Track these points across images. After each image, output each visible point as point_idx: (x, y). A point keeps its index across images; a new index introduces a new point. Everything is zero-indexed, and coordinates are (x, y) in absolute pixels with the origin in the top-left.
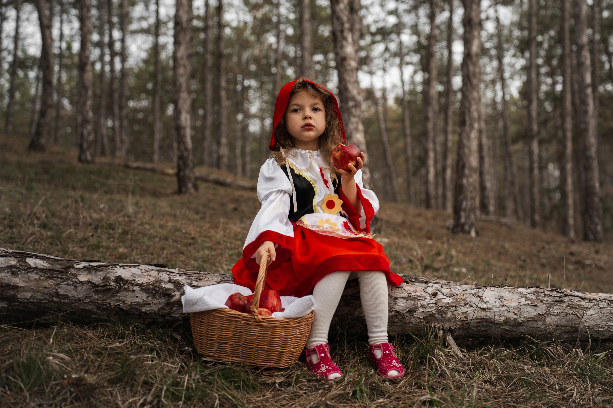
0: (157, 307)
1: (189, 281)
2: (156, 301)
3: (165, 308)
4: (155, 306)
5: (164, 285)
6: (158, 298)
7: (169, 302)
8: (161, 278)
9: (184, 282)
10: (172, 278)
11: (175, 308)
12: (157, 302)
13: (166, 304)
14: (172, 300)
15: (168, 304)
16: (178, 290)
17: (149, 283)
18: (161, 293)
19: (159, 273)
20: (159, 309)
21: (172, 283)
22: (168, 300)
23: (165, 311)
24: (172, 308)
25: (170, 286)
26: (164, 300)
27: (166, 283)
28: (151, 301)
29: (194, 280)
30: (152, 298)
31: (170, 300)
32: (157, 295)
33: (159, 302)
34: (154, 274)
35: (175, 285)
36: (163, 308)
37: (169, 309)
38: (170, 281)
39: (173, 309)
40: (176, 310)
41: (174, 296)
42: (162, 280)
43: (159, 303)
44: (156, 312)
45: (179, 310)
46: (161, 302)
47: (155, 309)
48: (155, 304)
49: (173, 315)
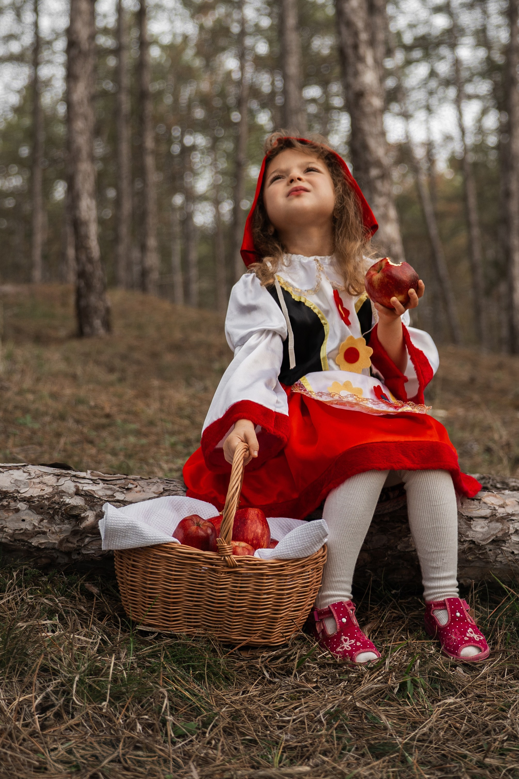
0: (58, 537)
1: (109, 493)
2: (55, 528)
3: (71, 539)
4: (54, 536)
5: (67, 500)
6: (58, 521)
7: (77, 528)
8: (63, 488)
9: (101, 493)
10: (81, 488)
11: (87, 540)
12: (58, 530)
13: (72, 532)
14: (83, 525)
15: (75, 533)
16: (92, 508)
17: (43, 496)
18: (62, 514)
19: (58, 479)
20: (61, 542)
21: (81, 495)
22: (75, 526)
23: (71, 545)
24: (82, 540)
25: (78, 501)
26: (68, 526)
27: (71, 496)
28: (47, 528)
29: (118, 491)
30: (49, 522)
31: (78, 525)
32: (56, 517)
33: (61, 529)
34: (51, 480)
35: (85, 500)
36: (66, 540)
37: (78, 541)
38: (78, 493)
39: (83, 542)
40: (89, 543)
41: (85, 518)
42: (63, 492)
43: (61, 531)
44: (56, 546)
45: (94, 543)
46: (63, 528)
47: (54, 541)
48: (53, 533)
49: (84, 552)
